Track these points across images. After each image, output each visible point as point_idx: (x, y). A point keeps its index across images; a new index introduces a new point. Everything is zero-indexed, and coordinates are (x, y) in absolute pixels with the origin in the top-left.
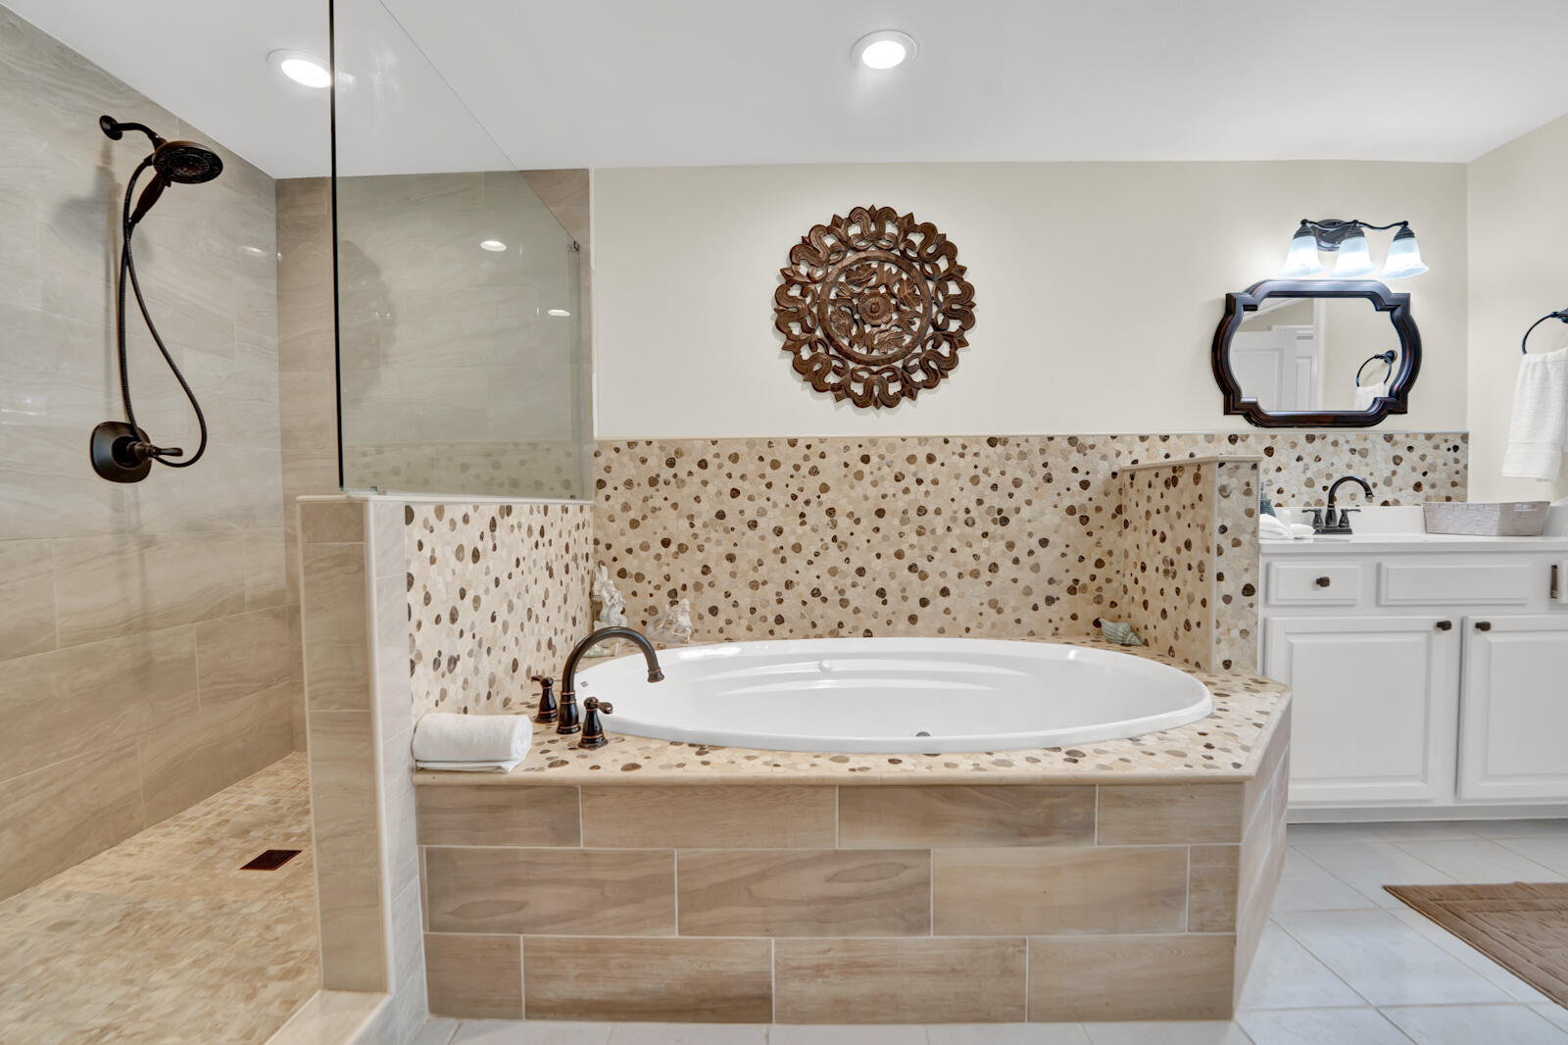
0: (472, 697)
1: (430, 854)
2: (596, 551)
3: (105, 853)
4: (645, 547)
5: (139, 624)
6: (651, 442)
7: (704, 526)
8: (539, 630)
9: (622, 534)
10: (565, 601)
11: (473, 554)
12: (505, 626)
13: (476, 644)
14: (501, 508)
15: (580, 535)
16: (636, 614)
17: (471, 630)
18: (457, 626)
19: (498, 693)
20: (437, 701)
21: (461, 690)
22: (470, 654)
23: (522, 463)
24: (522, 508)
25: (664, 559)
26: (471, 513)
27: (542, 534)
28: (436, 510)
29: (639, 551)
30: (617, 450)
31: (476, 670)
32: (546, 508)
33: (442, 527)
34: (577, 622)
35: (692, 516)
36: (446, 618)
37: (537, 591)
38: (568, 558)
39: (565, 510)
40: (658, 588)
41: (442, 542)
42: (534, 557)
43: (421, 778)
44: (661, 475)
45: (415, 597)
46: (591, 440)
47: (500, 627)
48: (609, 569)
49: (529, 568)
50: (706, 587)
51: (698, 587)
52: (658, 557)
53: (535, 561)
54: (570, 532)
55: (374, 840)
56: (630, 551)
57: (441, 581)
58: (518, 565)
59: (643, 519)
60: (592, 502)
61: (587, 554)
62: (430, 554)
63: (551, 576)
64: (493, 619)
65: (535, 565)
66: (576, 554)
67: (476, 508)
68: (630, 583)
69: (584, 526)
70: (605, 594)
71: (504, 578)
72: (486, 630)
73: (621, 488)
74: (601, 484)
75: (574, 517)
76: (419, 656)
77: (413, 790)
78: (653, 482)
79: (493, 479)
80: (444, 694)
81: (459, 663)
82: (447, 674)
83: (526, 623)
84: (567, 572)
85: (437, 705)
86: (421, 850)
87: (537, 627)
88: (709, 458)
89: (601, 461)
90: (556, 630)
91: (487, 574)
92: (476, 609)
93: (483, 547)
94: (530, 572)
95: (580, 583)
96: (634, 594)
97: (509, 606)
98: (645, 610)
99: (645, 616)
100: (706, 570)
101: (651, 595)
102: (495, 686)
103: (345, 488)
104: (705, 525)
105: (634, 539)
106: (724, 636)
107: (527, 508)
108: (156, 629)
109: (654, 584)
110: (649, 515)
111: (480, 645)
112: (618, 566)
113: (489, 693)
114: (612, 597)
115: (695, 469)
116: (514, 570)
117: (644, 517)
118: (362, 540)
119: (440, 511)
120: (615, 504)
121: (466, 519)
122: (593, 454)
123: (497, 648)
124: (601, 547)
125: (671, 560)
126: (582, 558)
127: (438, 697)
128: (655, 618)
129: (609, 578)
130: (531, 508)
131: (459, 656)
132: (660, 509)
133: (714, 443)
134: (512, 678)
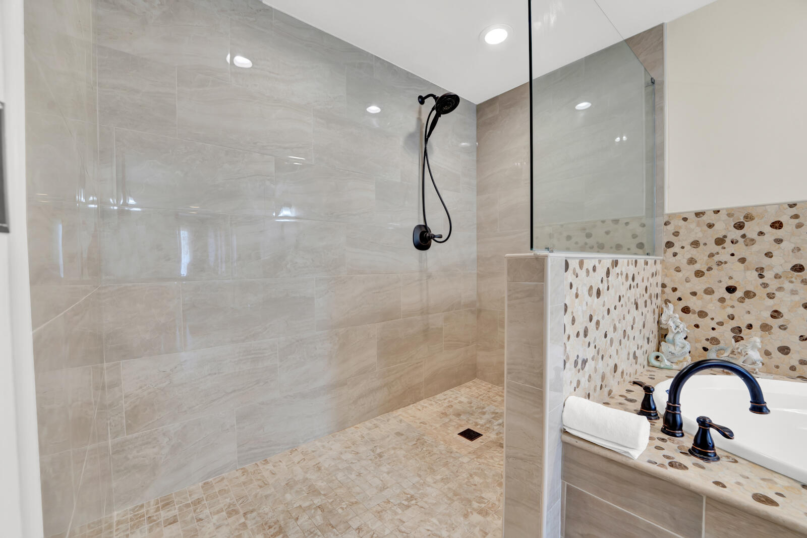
0: (592, 388)
1: (569, 488)
2: (663, 292)
3: (412, 405)
4: (709, 291)
5: (425, 311)
6: (718, 211)
7: (775, 277)
8: (629, 346)
9: (687, 280)
10: (644, 327)
11: (597, 292)
12: (612, 341)
13: (596, 352)
14: (613, 261)
15: (653, 281)
16: (697, 341)
17: (594, 342)
18: (587, 339)
19: (606, 386)
20: (575, 388)
21: (587, 382)
22: (593, 359)
23: (607, 233)
24: (623, 261)
25: (728, 302)
26: (597, 265)
27: (633, 279)
28: (579, 262)
29: (703, 294)
30: (685, 219)
31: (596, 370)
32: (636, 262)
33: (582, 273)
34: (650, 341)
35: (762, 269)
36: (582, 334)
37: (629, 318)
38: (647, 296)
39: (646, 263)
40: (721, 324)
41: (583, 283)
42: (628, 295)
43: (567, 439)
44: (728, 236)
45: (567, 319)
46: (663, 215)
47: (609, 342)
48: (674, 305)
49: (626, 303)
50: (775, 329)
51: (765, 327)
52: (722, 300)
53: (629, 298)
54: (648, 278)
55: (540, 470)
56: (694, 294)
57: (580, 309)
58: (620, 301)
59: (708, 270)
60: (661, 258)
61: (657, 294)
62: (576, 292)
63: (637, 308)
64: (606, 336)
65: (629, 301)
66: (651, 294)
67: (600, 261)
68: (693, 318)
69: (656, 274)
70: (671, 323)
71: (612, 309)
72: (602, 343)
73: (688, 247)
74: (669, 245)
75: (651, 268)
76: (568, 357)
77: (561, 444)
78: (720, 241)
79: (586, 244)
80: (579, 382)
81: (587, 364)
82: (581, 370)
83: (623, 341)
84: (646, 306)
85: (575, 390)
86: (563, 484)
87: (628, 343)
88: (784, 219)
89: (671, 228)
90: (638, 345)
91: (604, 306)
92: (597, 329)
93: (603, 287)
94: (626, 306)
95: (652, 314)
96: (697, 326)
97: (614, 328)
98: (707, 340)
99: (707, 344)
100: (776, 314)
101: (713, 329)
102: (604, 382)
103: (534, 249)
104: (777, 276)
105: (699, 285)
106: (796, 374)
107: (626, 261)
108: (431, 314)
109: (716, 320)
110: (715, 267)
111: (598, 353)
112: (682, 304)
113: (602, 385)
114: (677, 327)
115: (767, 229)
116: (618, 305)
117: (710, 269)
118: (543, 282)
119: (581, 264)
120: (682, 259)
121: (594, 269)
122: (663, 224)
123: (607, 356)
124: (668, 290)
125: (736, 303)
126: (654, 297)
127: (575, 385)
128: (718, 347)
129: (674, 312)
130: (628, 261)
131: (587, 359)
132: (726, 263)
133: (792, 206)
134: (614, 376)
